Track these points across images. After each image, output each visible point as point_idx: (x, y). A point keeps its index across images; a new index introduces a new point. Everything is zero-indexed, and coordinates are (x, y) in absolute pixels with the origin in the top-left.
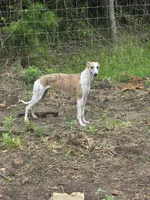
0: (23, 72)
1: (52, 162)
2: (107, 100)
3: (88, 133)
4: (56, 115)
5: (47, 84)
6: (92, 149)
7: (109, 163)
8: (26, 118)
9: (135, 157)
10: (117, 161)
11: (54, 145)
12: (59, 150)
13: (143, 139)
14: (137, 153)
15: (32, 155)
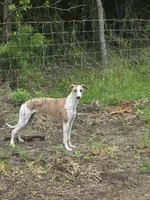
0: (12, 95)
1: (36, 188)
2: (94, 124)
3: (74, 158)
4: (42, 139)
5: (33, 108)
6: (77, 175)
7: (93, 189)
8: (12, 142)
9: (120, 183)
10: (102, 188)
11: (39, 170)
12: (43, 175)
13: (129, 164)
14: (122, 179)
15: (16, 181)
